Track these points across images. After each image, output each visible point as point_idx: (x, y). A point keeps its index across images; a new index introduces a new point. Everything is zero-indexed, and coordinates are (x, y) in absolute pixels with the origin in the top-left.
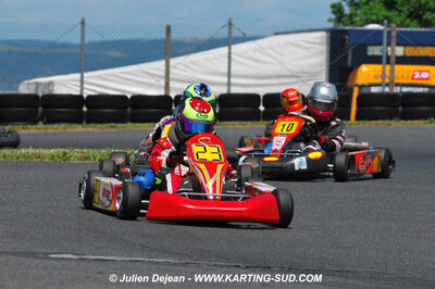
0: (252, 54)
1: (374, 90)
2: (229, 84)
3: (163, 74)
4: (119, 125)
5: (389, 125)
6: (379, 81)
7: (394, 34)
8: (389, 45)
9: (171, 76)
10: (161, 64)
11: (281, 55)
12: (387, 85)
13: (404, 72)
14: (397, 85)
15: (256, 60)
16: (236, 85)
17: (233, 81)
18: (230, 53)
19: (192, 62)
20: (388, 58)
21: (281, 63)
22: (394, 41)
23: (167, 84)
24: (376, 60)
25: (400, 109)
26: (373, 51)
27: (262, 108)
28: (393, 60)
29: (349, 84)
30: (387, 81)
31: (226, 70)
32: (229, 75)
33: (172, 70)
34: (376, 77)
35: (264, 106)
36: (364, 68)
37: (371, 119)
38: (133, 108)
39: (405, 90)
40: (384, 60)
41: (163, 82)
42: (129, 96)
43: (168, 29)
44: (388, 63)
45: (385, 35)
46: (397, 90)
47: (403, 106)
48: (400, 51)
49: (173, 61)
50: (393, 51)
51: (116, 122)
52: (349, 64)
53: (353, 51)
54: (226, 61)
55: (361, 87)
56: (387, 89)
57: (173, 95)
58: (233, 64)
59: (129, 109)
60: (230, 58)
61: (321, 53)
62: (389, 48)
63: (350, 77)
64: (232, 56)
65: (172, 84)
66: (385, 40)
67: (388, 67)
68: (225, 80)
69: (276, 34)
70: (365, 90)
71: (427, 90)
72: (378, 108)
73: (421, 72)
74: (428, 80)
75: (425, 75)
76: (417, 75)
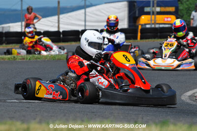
0: (95, 12)
1: (148, 26)
2: (85, 26)
3: (57, 21)
5: (154, 41)
6: (150, 22)
7: (155, 2)
8: (153, 6)
9: (60, 22)
10: (56, 18)
11: (107, 12)
12: (153, 24)
13: (160, 18)
14: (157, 24)
15: (97, 15)
16: (88, 26)
17: (87, 24)
18: (85, 12)
19: (69, 16)
20: (153, 12)
22: (155, 5)
23: (59, 27)
24: (148, 13)
25: (159, 34)
26: (147, 9)
28: (155, 13)
29: (137, 24)
30: (153, 22)
31: (83, 19)
32: (85, 21)
33: (61, 20)
34: (148, 20)
36: (143, 17)
37: (146, 39)
39: (161, 26)
40: (151, 13)
41: (57, 25)
42: (42, 31)
43: (59, 2)
44: (153, 14)
45: (152, 3)
46: (157, 26)
47: (160, 33)
48: (158, 9)
49: (61, 16)
50: (155, 9)
52: (137, 15)
53: (138, 10)
54: (84, 15)
55: (142, 25)
56: (153, 26)
57: (61, 31)
58: (87, 17)
60: (85, 14)
63: (137, 21)
64: (87, 13)
65: (61, 26)
67: (153, 17)
68: (83, 23)
69: (105, 3)
70: (144, 27)
71: (170, 26)
72: (149, 34)
73: (167, 18)
74: (170, 21)
75: (169, 19)
76: (166, 19)
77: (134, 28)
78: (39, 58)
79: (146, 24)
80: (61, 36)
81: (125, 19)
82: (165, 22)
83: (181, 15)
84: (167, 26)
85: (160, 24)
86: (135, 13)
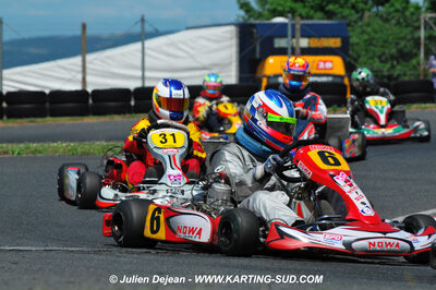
0: (165, 49)
1: (281, 80)
2: (143, 78)
3: (80, 69)
4: (39, 120)
7: (298, 27)
8: (293, 37)
9: (88, 71)
10: (78, 60)
11: (193, 48)
15: (169, 55)
16: (150, 79)
17: (147, 74)
18: (143, 48)
19: (109, 57)
20: (293, 49)
21: (192, 57)
22: (298, 33)
23: (84, 81)
24: (282, 52)
26: (280, 43)
28: (298, 51)
29: (258, 75)
31: (139, 63)
32: (143, 69)
33: (88, 65)
36: (271, 60)
38: (51, 103)
40: (290, 51)
41: (80, 76)
42: (47, 92)
43: (84, 27)
44: (293, 53)
45: (290, 28)
48: (304, 43)
49: (89, 57)
50: (298, 42)
51: (35, 116)
52: (258, 56)
53: (261, 44)
54: (140, 55)
55: (269, 77)
57: (89, 90)
58: (147, 58)
59: (47, 105)
60: (143, 52)
61: (231, 46)
62: (294, 40)
63: (259, 69)
64: (147, 51)
65: (89, 79)
66: (290, 33)
68: (139, 73)
69: (188, 28)
70: (272, 81)
71: (330, 79)
73: (325, 62)
74: (331, 69)
75: (329, 65)
76: (322, 65)
77: (250, 84)
78: (40, 152)
79: (277, 76)
80: (91, 101)
81: (230, 64)
82: (318, 72)
83: (355, 55)
84: (324, 79)
86: (254, 50)
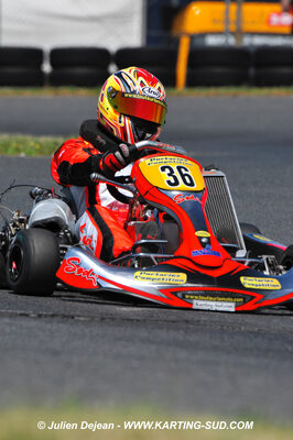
1: (212, 41)
5: (235, 95)
6: (220, 27)
12: (233, 33)
13: (254, 15)
14: (248, 33)
25: (252, 71)
27: (47, 68)
29: (175, 33)
30: (233, 27)
34: (215, 21)
35: (52, 64)
37: (209, 85)
39: (259, 41)
46: (247, 41)
47: (258, 66)
52: (175, 3)
55: (192, 38)
56: (232, 41)
63: (176, 22)
67: (233, 8)
70: (198, 42)
72: (218, 70)
73: (279, 14)
75: (286, 19)
76: (275, 19)
79: (203, 35)
85: (253, 34)
